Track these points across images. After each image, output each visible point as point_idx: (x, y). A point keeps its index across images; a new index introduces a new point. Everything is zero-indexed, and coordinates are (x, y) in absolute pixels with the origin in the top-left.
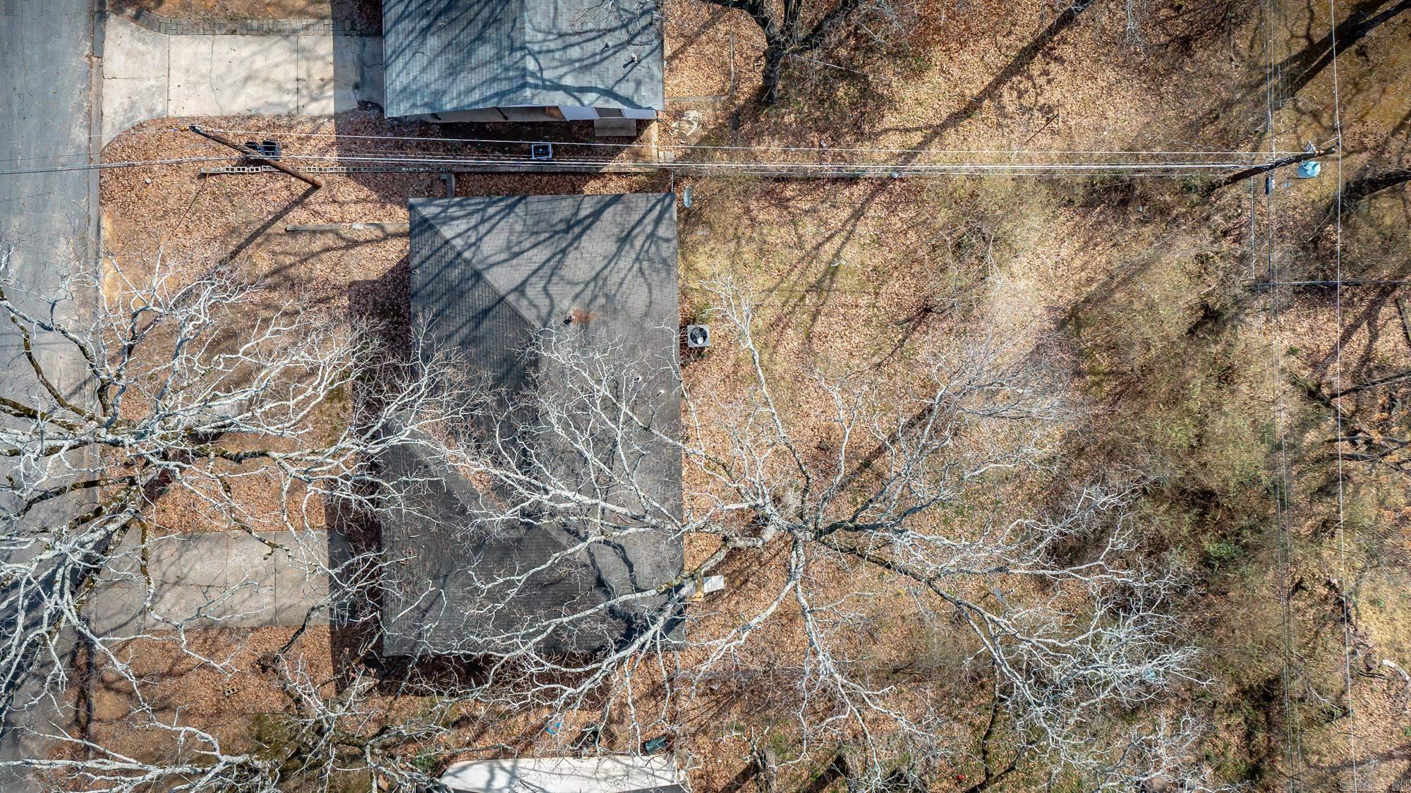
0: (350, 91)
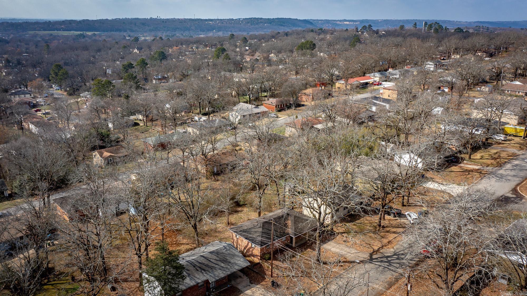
0: (251, 286)
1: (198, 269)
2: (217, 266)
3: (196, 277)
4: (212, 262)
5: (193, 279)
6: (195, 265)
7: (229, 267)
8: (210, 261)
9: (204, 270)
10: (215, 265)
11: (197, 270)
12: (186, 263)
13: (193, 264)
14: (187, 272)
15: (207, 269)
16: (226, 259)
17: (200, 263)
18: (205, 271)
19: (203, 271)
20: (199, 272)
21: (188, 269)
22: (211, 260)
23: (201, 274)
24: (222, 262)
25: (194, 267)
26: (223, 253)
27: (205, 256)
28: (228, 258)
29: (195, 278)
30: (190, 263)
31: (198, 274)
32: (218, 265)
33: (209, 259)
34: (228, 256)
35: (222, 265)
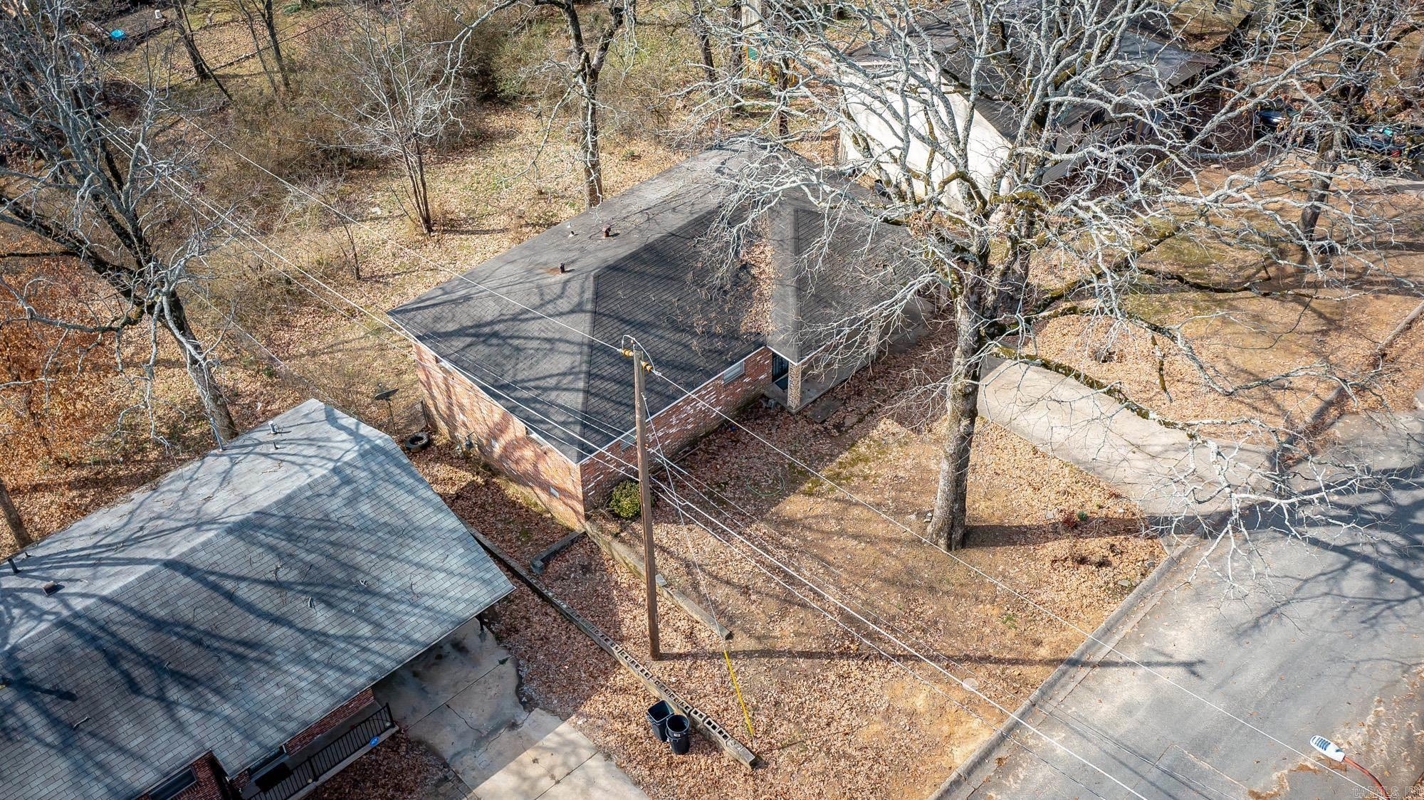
0: (525, 728)
1: (139, 673)
2: (279, 631)
3: (122, 750)
4: (249, 608)
5: (100, 765)
6: (123, 643)
7: (365, 630)
8: (230, 596)
9: (187, 681)
10: (265, 625)
11: (134, 687)
12: (58, 634)
13: (105, 641)
14: (60, 710)
15: (202, 665)
16: (344, 566)
17: (159, 625)
18: (188, 688)
19: (174, 693)
20: (150, 705)
21: (68, 685)
22: (244, 591)
23: (157, 714)
24: (321, 598)
25: (113, 660)
26: (325, 523)
27: (202, 561)
28: (359, 558)
29: (113, 758)
30: (81, 633)
31: (140, 720)
32: (290, 625)
33: (229, 585)
34: (365, 542)
35: (321, 618)
